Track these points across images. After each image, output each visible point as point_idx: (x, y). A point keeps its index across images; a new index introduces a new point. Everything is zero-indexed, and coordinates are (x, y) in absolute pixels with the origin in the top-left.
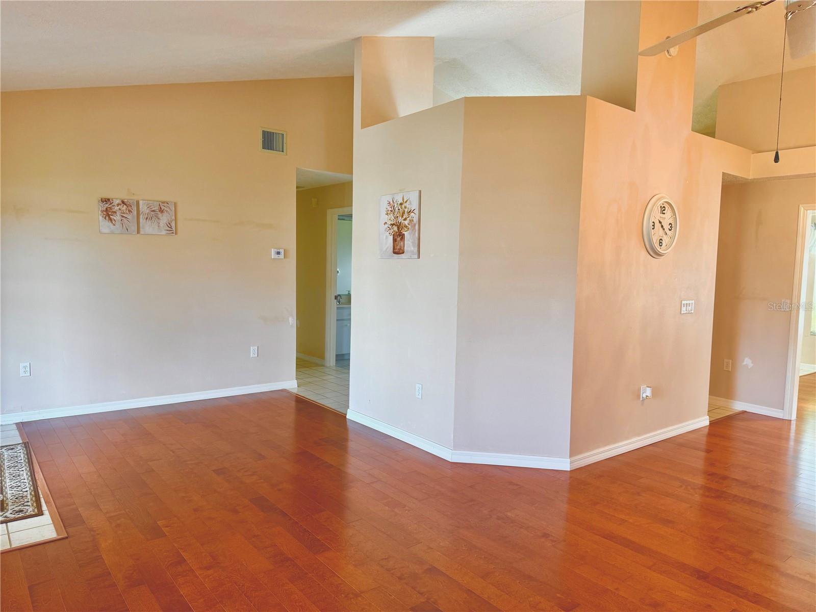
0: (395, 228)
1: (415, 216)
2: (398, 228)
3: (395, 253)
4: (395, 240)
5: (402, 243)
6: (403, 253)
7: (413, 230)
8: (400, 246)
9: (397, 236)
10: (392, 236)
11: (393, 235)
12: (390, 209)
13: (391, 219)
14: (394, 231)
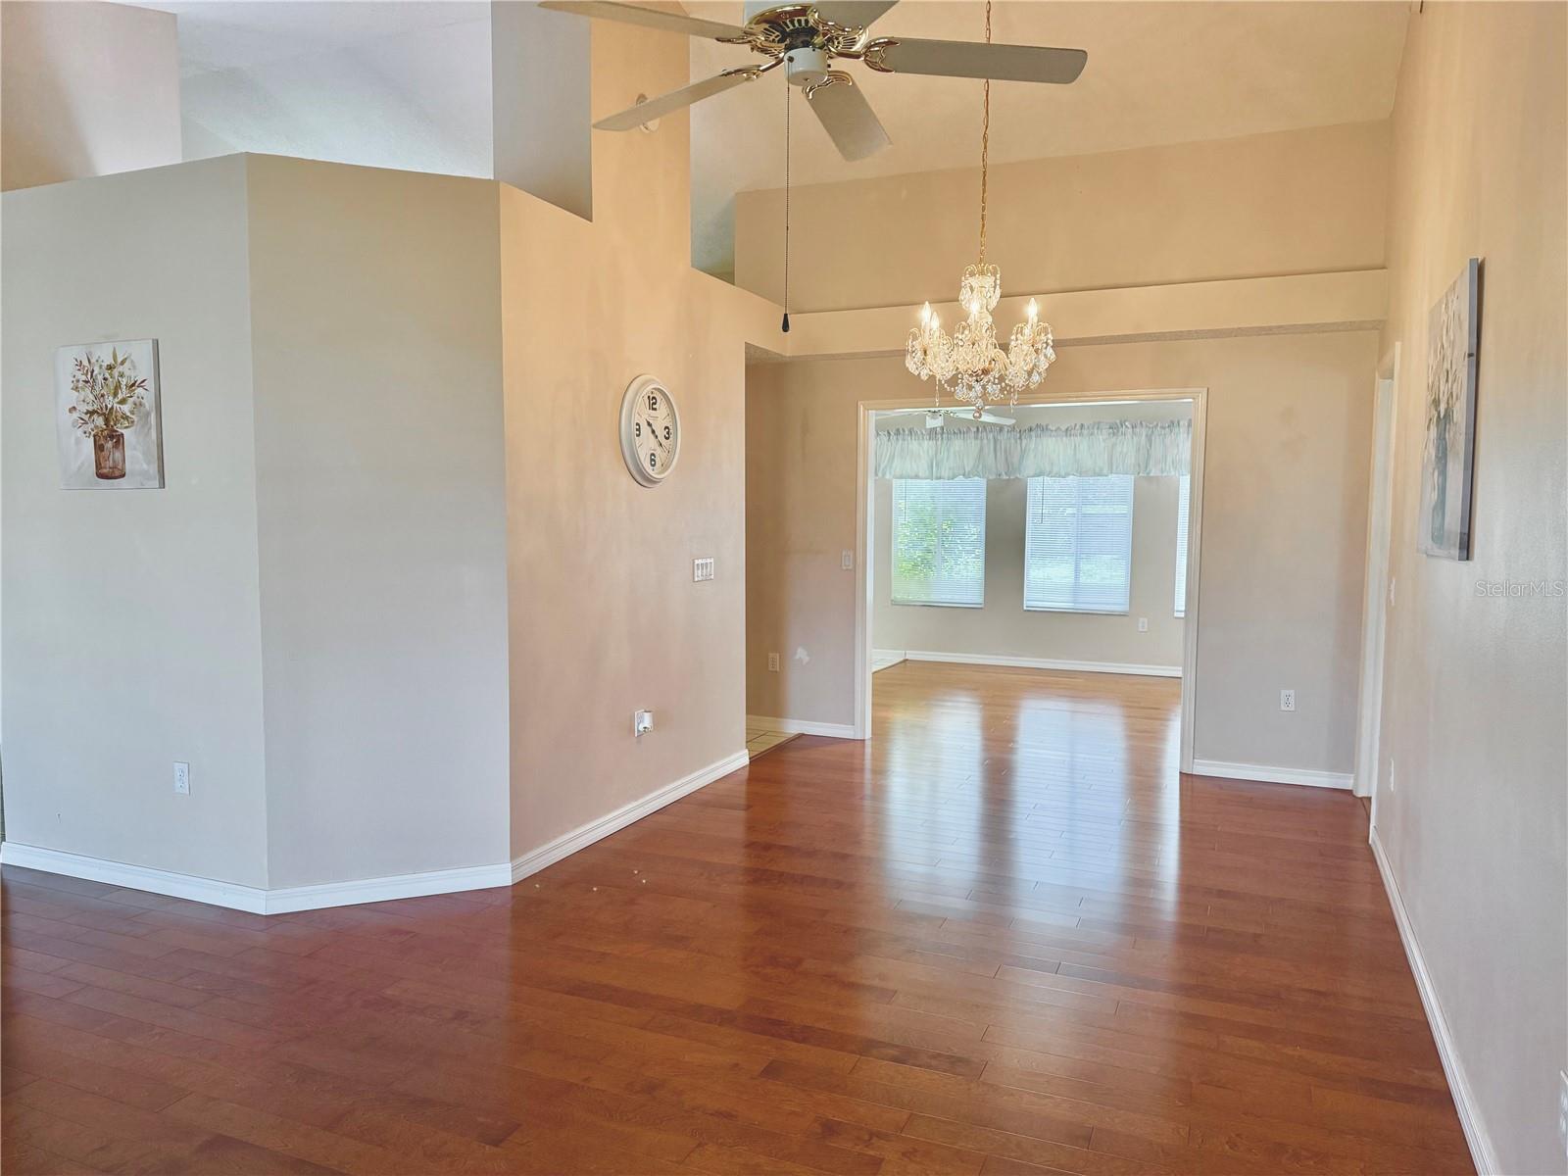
0: (100, 421)
1: (147, 396)
2: (107, 421)
3: (101, 476)
4: (99, 448)
5: (118, 455)
6: (123, 476)
7: (143, 426)
8: (114, 461)
9: (105, 438)
10: (92, 438)
11: (94, 436)
12: (84, 378)
13: (87, 400)
14: (96, 427)
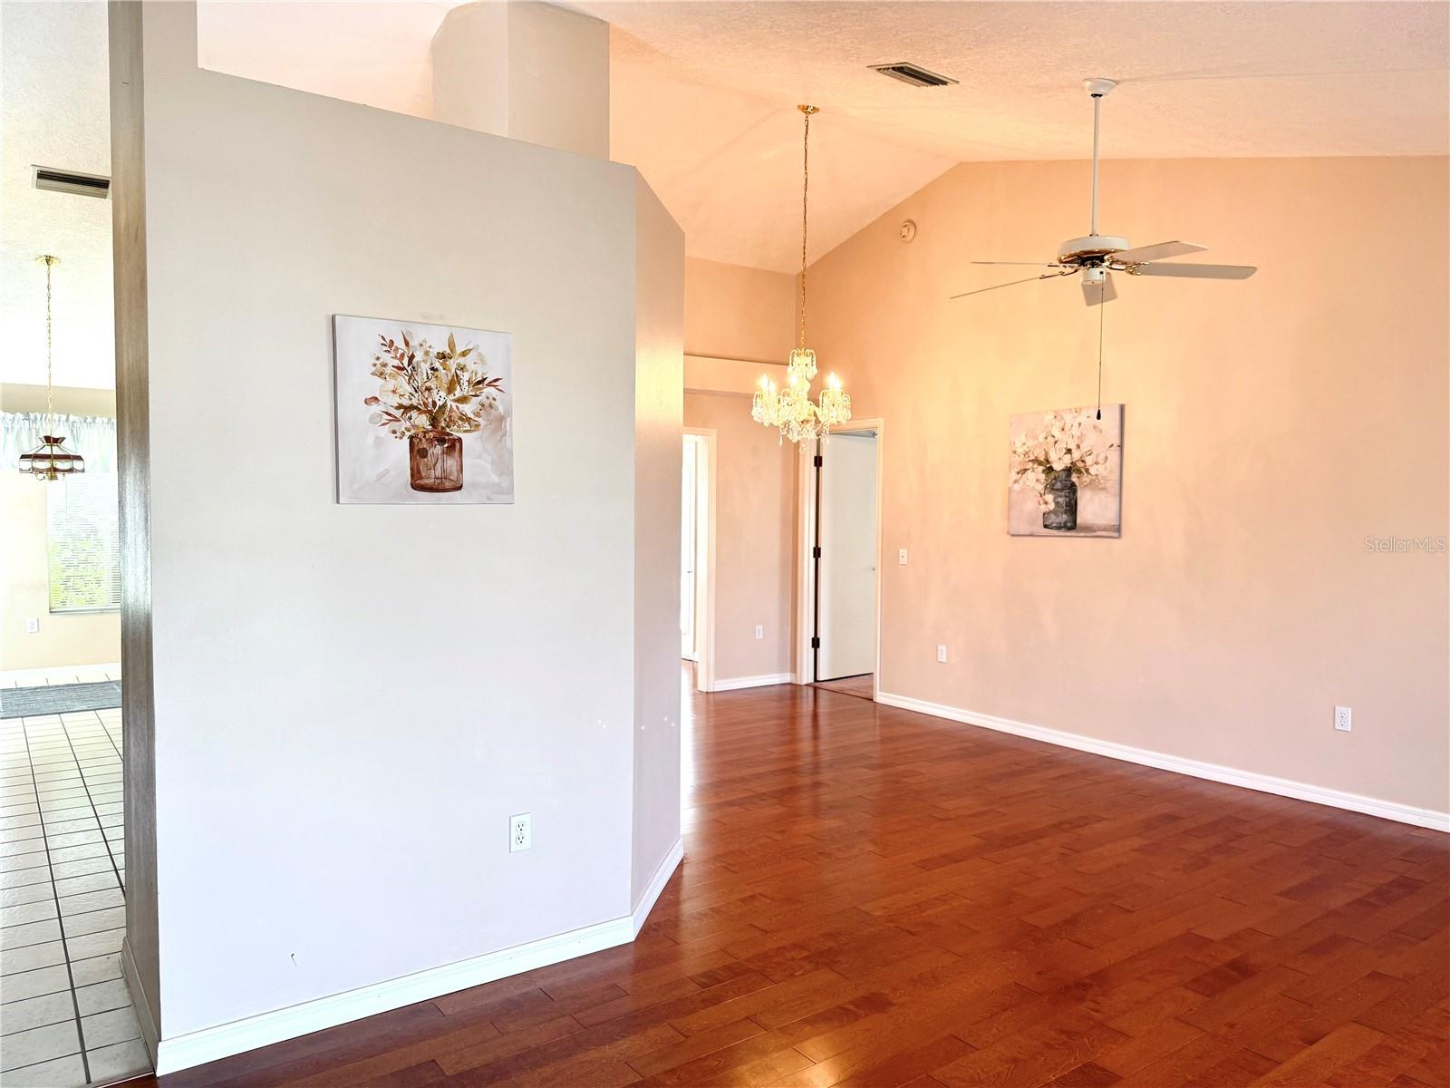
0: (422, 421)
1: (505, 398)
2: (434, 421)
5: (451, 463)
6: (460, 488)
7: (494, 432)
8: (444, 471)
9: (430, 441)
10: (406, 441)
11: (411, 438)
12: (396, 363)
13: (400, 391)
14: (414, 426)
